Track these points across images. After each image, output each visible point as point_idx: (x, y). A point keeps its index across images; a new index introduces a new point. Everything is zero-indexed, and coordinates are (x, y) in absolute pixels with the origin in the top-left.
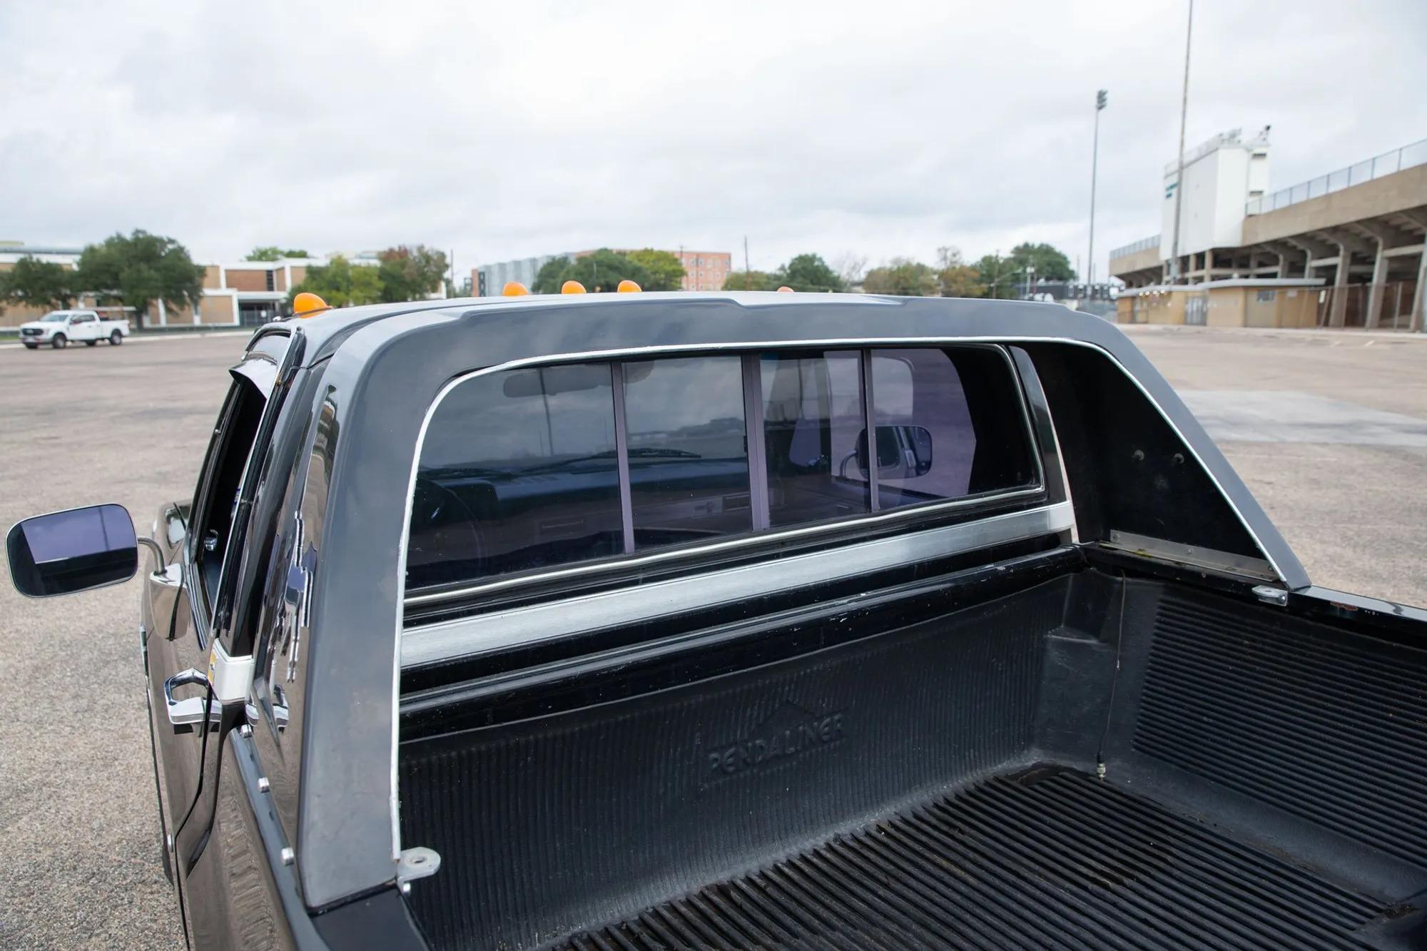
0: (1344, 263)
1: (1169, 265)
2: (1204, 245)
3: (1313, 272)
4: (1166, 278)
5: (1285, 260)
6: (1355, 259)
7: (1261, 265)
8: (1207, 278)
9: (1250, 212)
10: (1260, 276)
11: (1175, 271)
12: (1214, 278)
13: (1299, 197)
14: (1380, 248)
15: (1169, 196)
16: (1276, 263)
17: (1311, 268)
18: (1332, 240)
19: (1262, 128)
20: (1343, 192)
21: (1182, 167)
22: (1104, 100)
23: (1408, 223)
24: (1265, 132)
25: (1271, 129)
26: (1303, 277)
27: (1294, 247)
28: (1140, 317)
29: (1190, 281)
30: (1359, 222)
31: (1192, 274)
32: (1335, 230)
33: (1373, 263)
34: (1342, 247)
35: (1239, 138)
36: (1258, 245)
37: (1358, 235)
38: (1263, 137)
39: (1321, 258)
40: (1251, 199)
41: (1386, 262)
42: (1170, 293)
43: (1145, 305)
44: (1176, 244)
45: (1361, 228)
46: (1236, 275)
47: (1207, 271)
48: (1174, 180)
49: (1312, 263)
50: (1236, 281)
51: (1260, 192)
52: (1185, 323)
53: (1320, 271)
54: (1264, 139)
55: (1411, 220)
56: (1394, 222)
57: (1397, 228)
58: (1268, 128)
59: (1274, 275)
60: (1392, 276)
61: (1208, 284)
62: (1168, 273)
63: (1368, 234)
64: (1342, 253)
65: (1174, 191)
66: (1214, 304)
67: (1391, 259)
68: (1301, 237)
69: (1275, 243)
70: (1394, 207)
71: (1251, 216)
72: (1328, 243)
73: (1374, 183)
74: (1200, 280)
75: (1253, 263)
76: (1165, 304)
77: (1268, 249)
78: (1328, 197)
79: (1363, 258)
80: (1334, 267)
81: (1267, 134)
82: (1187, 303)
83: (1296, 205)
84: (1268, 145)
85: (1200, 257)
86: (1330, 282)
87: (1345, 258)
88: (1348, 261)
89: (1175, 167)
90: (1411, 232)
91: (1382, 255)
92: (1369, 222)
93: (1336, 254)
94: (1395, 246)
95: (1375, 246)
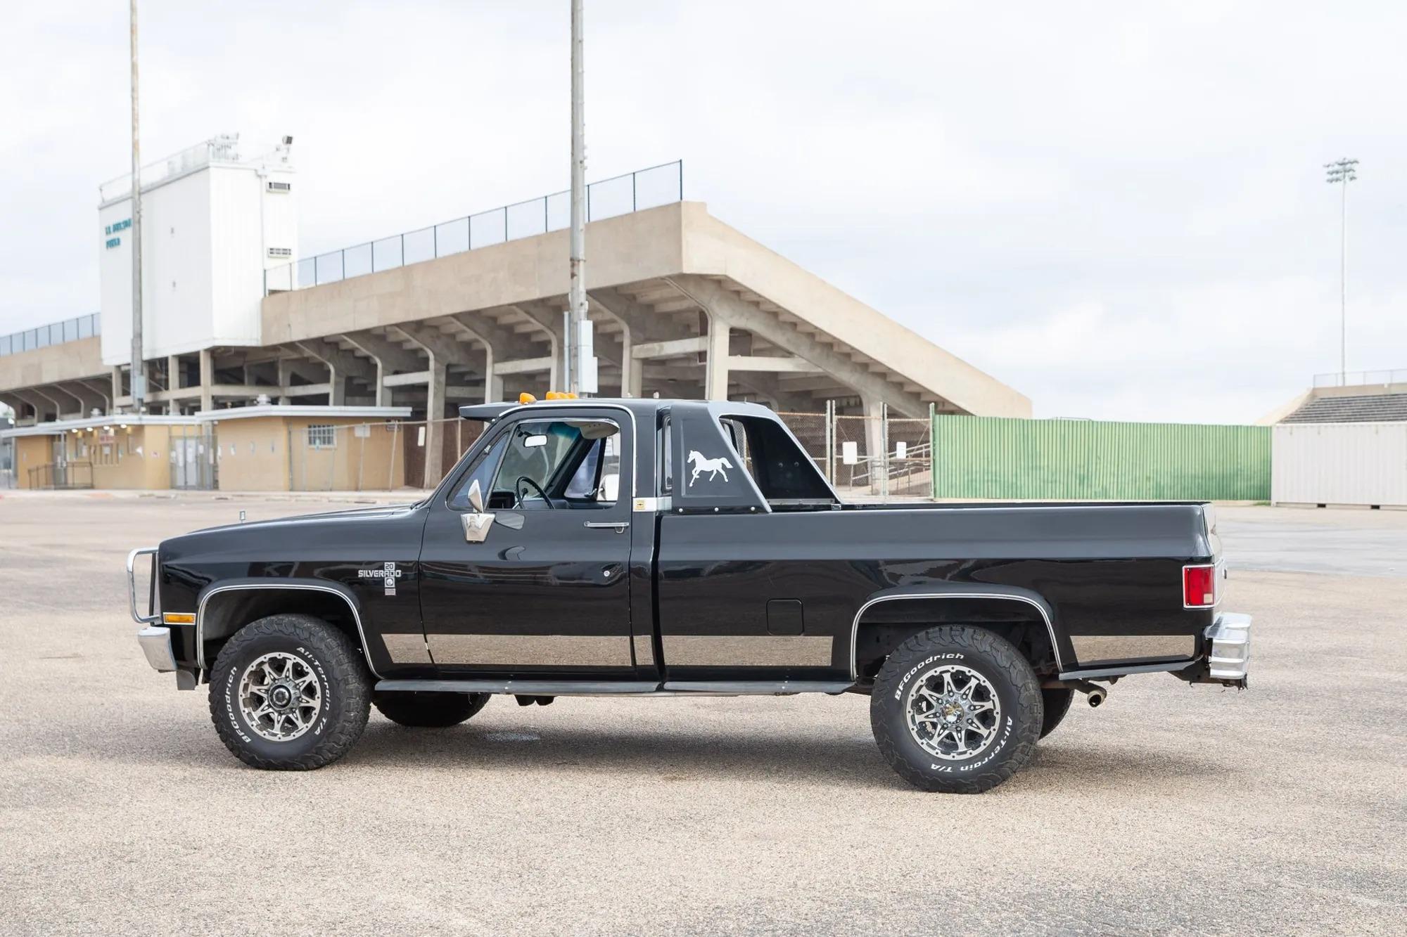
0: (437, 382)
1: (126, 377)
2: (196, 342)
3: (389, 394)
4: (119, 400)
5: (337, 374)
6: (454, 377)
7: (296, 381)
8: (206, 403)
9: (272, 285)
10: (296, 401)
11: (139, 384)
12: (219, 403)
13: (358, 267)
14: (489, 358)
15: (112, 244)
16: (325, 379)
17: (384, 387)
18: (415, 344)
19: (279, 141)
20: (428, 264)
21: (138, 194)
24: (284, 146)
25: (294, 141)
26: (374, 404)
27: (352, 351)
28: (75, 476)
29: (172, 406)
30: (456, 316)
31: (175, 392)
32: (418, 326)
33: (482, 381)
34: (431, 356)
35: (236, 150)
36: (291, 346)
37: (453, 336)
38: (280, 155)
39: (397, 373)
40: (272, 263)
41: (500, 382)
42: (139, 429)
43: (85, 452)
44: (138, 336)
45: (458, 326)
46: (263, 398)
47: (206, 389)
48: (124, 213)
49: (387, 381)
50: (263, 408)
51: (286, 252)
52: (173, 487)
53: (401, 394)
54: (284, 159)
55: (532, 320)
56: (506, 320)
57: (509, 328)
58: (289, 140)
59: (322, 400)
61: (207, 414)
62: (126, 392)
63: (469, 335)
64: (432, 364)
65: (126, 236)
66: (230, 450)
67: (507, 375)
68: (364, 335)
69: (321, 343)
70: (507, 298)
71: (273, 292)
72: (407, 346)
73: (472, 255)
74: (190, 407)
75: (282, 376)
76: (130, 451)
77: (308, 353)
78: (406, 271)
79: (466, 374)
80: (425, 387)
81: (288, 151)
82: (172, 448)
83: (354, 280)
84: (291, 169)
85: (189, 365)
86: (420, 413)
87: (437, 373)
88: (443, 378)
89: (125, 188)
90: (527, 336)
91: (494, 370)
92: (471, 317)
93: (423, 365)
94: (508, 357)
95: (484, 352)
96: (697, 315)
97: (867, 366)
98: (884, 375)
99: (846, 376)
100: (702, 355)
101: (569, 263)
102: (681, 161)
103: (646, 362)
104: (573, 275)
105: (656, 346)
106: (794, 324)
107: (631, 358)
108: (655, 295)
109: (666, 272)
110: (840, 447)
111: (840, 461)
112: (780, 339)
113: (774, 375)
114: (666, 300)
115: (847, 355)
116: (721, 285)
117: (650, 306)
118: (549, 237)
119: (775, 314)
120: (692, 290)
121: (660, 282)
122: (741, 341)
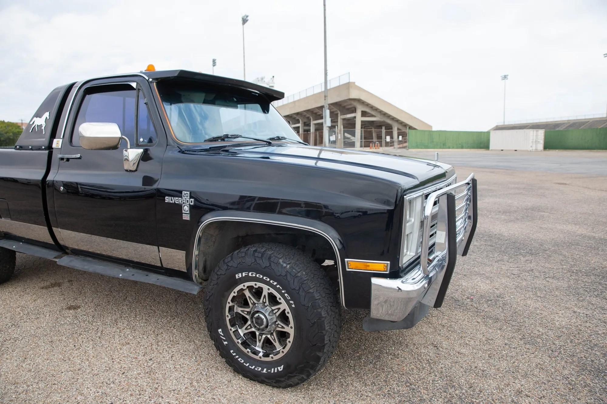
0: (302, 126)
14: (312, 120)
18: (297, 118)
19: (272, 77)
20: (298, 100)
22: (215, 63)
23: (319, 112)
30: (304, 111)
32: (298, 114)
33: (310, 126)
34: (300, 120)
35: (264, 80)
37: (305, 116)
38: (272, 80)
39: (294, 124)
41: (314, 125)
54: (273, 81)
55: (320, 111)
56: (315, 112)
57: (316, 113)
58: (273, 77)
60: (316, 130)
63: (308, 115)
64: (301, 122)
67: (315, 124)
70: (313, 106)
73: (307, 98)
78: (294, 102)
79: (307, 124)
80: (299, 127)
81: (273, 79)
84: (274, 83)
87: (302, 124)
88: (303, 125)
90: (318, 115)
91: (313, 123)
92: (308, 111)
93: (299, 123)
94: (316, 120)
95: (310, 120)
96: (354, 109)
97: (393, 119)
98: (397, 121)
99: (389, 121)
100: (355, 117)
101: (324, 97)
102: (349, 73)
103: (344, 119)
104: (325, 100)
105: (345, 116)
106: (376, 110)
107: (340, 119)
108: (345, 104)
109: (346, 98)
110: (386, 138)
111: (386, 141)
112: (373, 113)
113: (373, 122)
114: (348, 105)
115: (389, 116)
116: (359, 101)
117: (344, 107)
118: (322, 92)
119: (372, 107)
120: (352, 102)
121: (345, 101)
122: (364, 114)
